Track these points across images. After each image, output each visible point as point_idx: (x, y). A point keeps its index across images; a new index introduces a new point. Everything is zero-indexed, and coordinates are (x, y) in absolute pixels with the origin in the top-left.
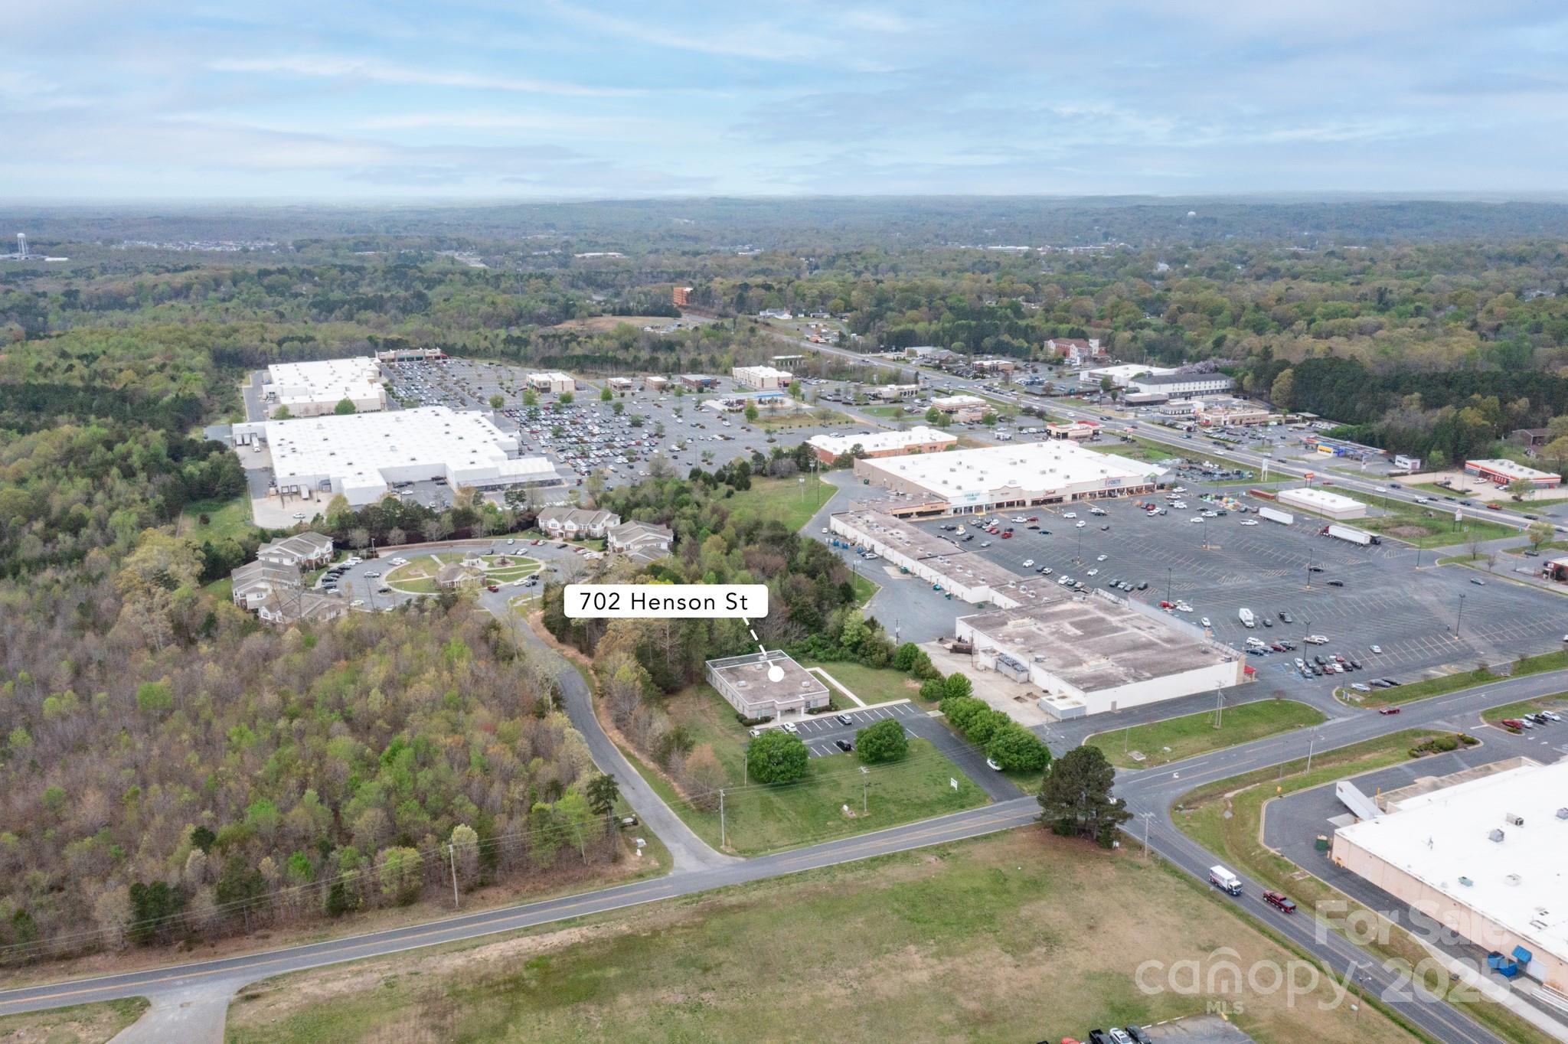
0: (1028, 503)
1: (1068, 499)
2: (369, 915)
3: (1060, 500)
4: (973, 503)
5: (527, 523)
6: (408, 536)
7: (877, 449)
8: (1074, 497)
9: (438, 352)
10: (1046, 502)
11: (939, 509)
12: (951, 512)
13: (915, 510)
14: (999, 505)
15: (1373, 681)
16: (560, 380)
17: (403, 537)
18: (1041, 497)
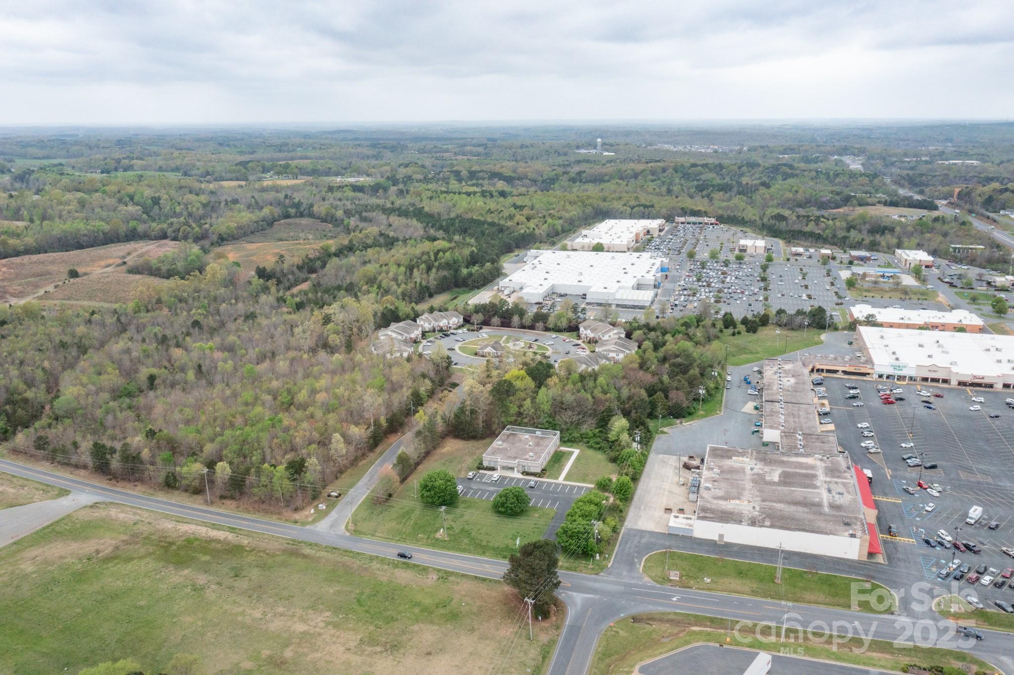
0: (954, 383)
1: (999, 386)
2: (176, 492)
3: (991, 386)
4: (898, 373)
5: (573, 328)
6: (502, 323)
7: (902, 322)
8: (1006, 386)
9: (713, 220)
10: (973, 385)
11: (863, 371)
12: (875, 376)
13: (841, 369)
14: (925, 379)
15: (998, 602)
16: (756, 244)
17: (499, 323)
18: (968, 380)
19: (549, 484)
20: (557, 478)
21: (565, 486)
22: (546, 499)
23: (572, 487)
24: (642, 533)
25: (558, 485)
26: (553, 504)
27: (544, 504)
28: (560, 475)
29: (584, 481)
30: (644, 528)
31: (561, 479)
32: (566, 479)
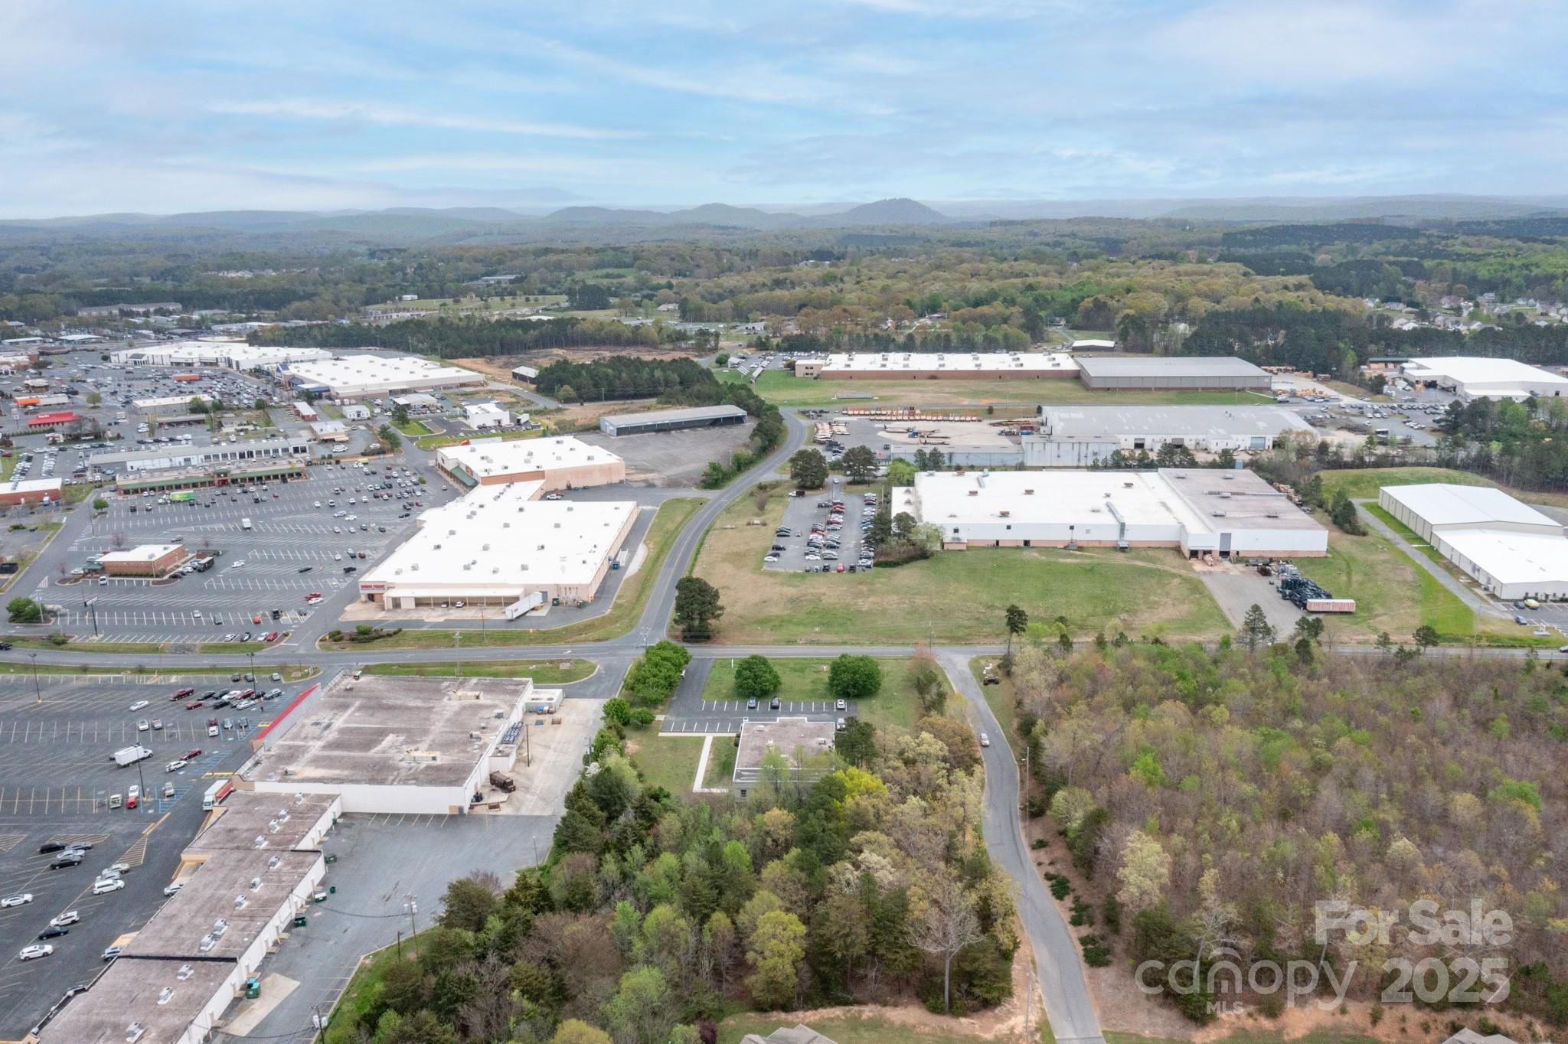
19: (723, 729)
20: (714, 738)
21: (701, 729)
22: (720, 711)
23: (689, 729)
24: (595, 696)
25: (712, 730)
26: (709, 707)
27: (721, 705)
28: (713, 744)
29: (674, 740)
30: (592, 700)
31: (709, 739)
32: (703, 739)
